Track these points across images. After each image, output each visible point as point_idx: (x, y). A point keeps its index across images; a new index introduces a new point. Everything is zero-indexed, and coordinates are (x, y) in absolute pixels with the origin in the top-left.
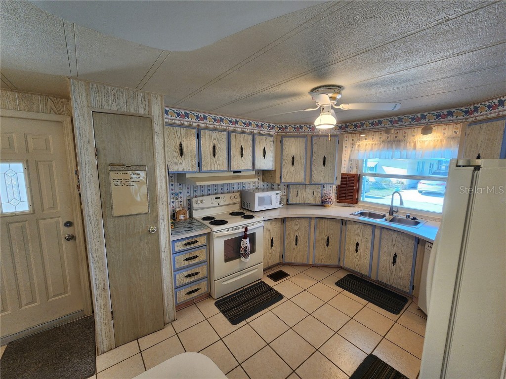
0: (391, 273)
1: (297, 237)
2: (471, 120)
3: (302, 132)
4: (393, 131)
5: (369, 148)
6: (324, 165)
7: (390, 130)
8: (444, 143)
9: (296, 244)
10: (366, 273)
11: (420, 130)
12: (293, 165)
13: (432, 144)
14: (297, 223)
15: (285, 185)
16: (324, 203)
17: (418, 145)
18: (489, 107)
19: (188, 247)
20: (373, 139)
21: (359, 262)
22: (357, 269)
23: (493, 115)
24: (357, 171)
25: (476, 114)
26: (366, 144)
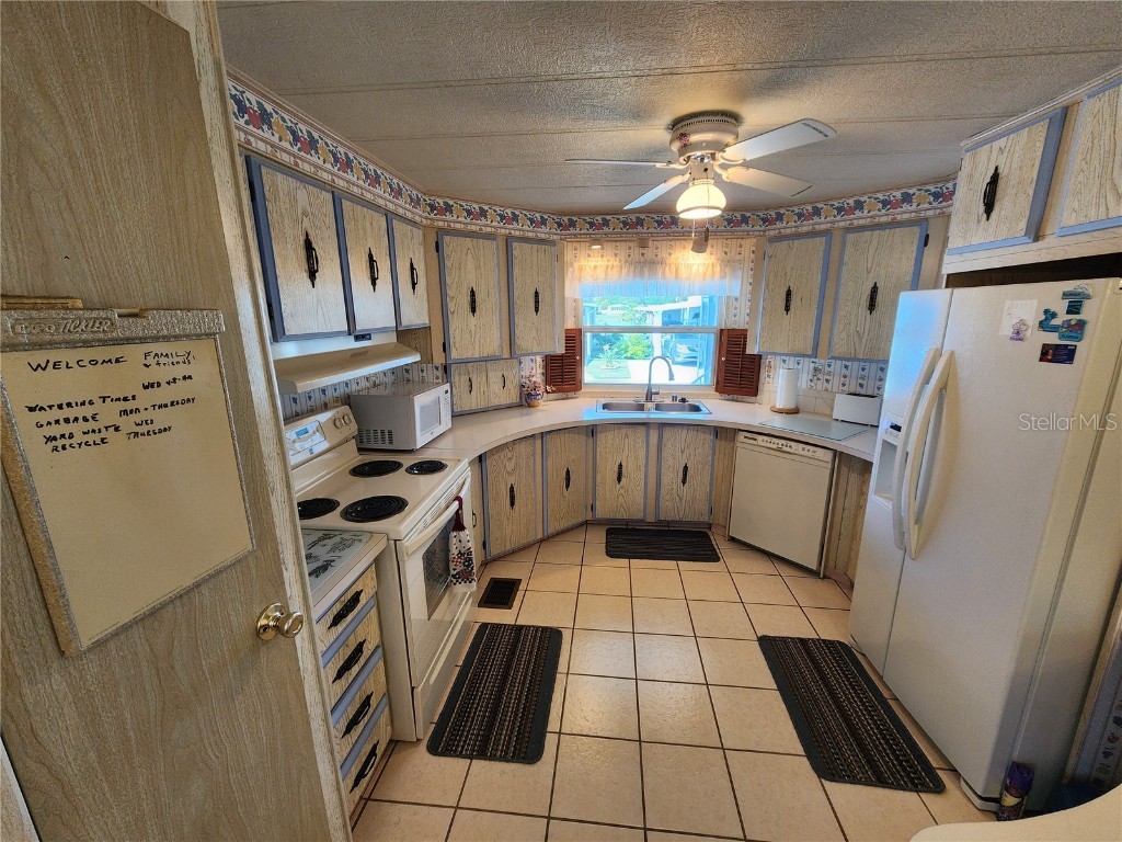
0: (681, 499)
1: (512, 489)
2: (772, 233)
3: (486, 226)
4: (650, 243)
5: (601, 273)
6: (537, 310)
7: (647, 239)
8: (718, 269)
9: (512, 504)
10: (640, 516)
11: (690, 245)
12: (473, 310)
13: (701, 269)
14: (510, 455)
15: (437, 368)
16: (527, 399)
17: (683, 271)
18: (800, 216)
19: (340, 627)
20: (602, 256)
21: (627, 500)
22: (623, 515)
23: (805, 229)
24: (577, 322)
25: (779, 224)
26: (595, 267)
